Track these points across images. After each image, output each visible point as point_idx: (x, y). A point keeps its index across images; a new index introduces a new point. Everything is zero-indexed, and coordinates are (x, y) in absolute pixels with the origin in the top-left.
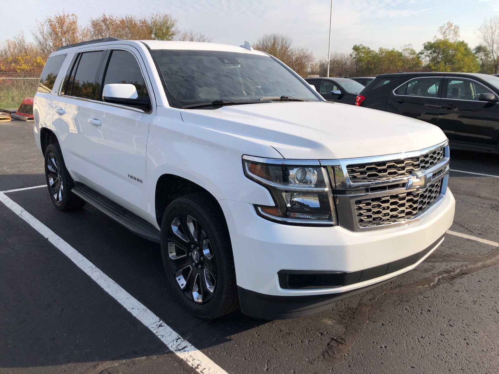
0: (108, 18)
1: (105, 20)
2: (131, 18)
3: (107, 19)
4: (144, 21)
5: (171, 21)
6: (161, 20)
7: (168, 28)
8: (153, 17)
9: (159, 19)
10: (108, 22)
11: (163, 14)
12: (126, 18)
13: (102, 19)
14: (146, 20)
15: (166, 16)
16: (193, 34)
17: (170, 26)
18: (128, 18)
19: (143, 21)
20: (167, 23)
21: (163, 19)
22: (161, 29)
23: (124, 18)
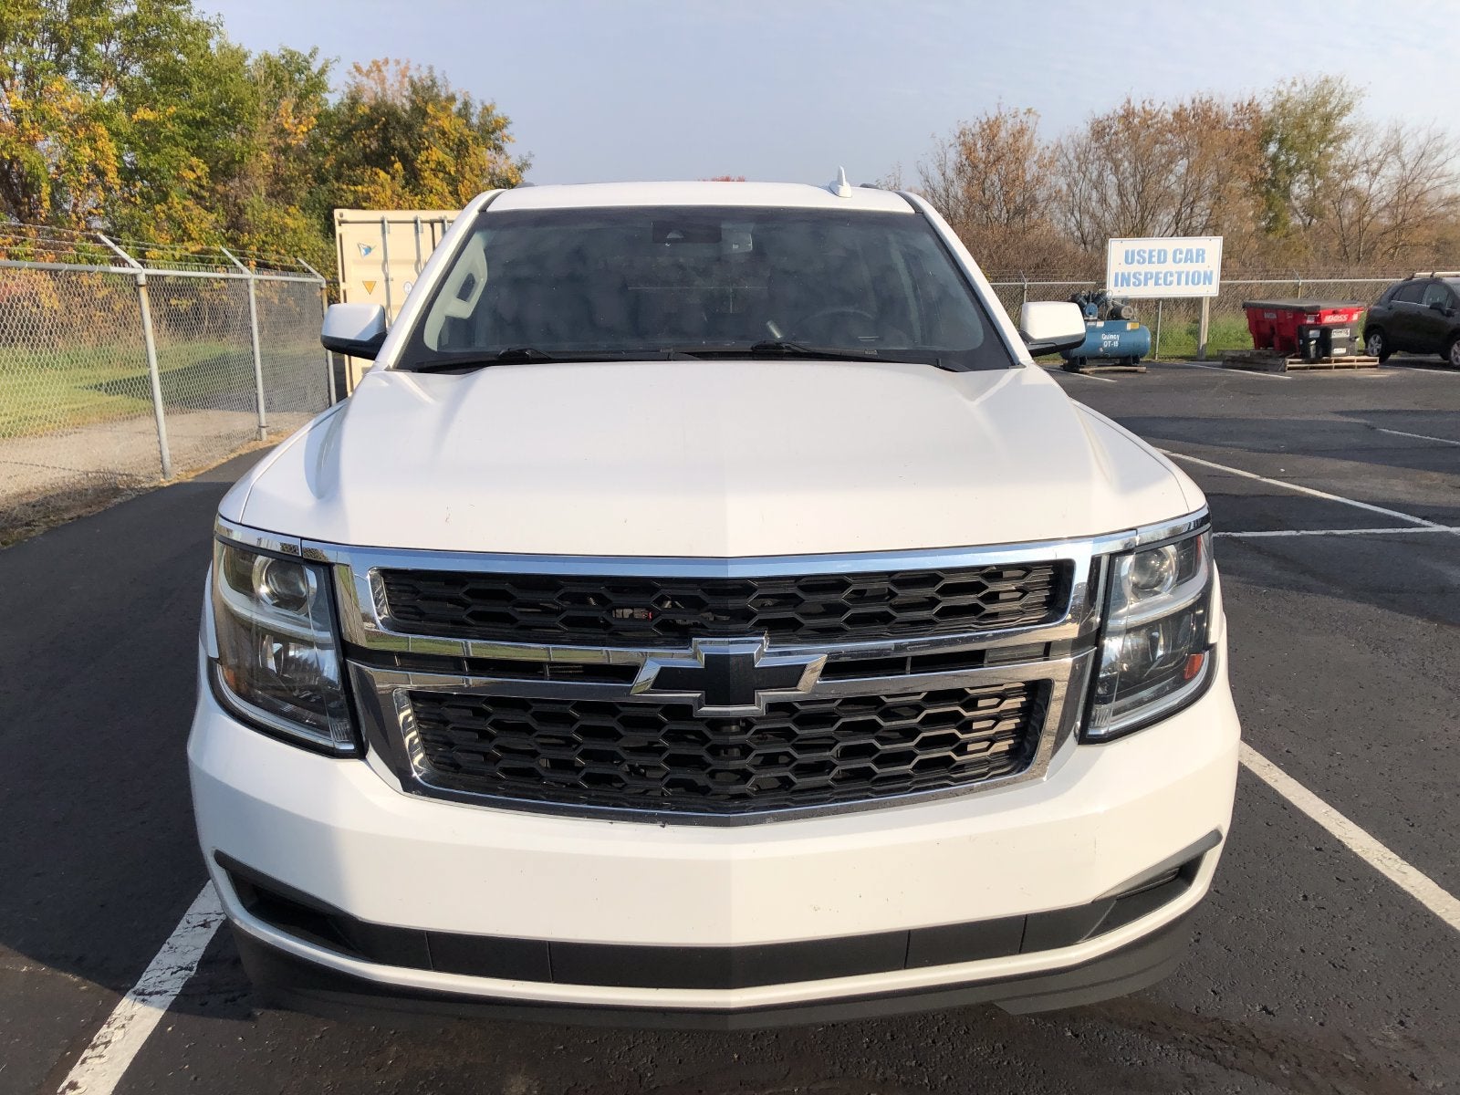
0: (1138, 107)
1: (1128, 116)
2: (1207, 102)
3: (1133, 113)
4: (1249, 105)
5: (1343, 95)
6: (1307, 96)
7: (1327, 119)
8: (1281, 88)
9: (1300, 94)
10: (1136, 121)
11: (1319, 76)
12: (1193, 102)
13: (1121, 112)
14: (1255, 103)
15: (1327, 81)
16: (1402, 133)
17: (1336, 111)
18: (1197, 101)
19: (1245, 105)
20: (1325, 103)
21: (1315, 93)
22: (1302, 126)
23: (1188, 105)
